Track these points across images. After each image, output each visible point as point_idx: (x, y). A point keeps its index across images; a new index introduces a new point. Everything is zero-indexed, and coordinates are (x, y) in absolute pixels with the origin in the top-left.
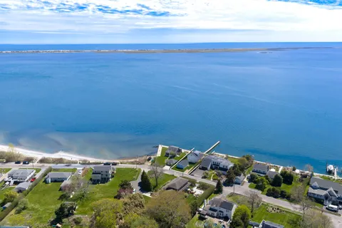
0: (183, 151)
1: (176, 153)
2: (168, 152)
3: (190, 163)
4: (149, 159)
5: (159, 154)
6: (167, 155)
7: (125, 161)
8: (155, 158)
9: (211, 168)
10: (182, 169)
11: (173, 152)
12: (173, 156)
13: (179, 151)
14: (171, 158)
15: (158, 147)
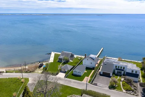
0: (75, 56)
1: (69, 58)
2: (61, 57)
3: (87, 68)
4: (40, 66)
5: (52, 60)
6: (60, 61)
7: (12, 69)
8: (47, 65)
9: (114, 73)
10: (80, 76)
11: (66, 58)
12: (67, 62)
13: (72, 56)
14: (64, 63)
15: (50, 54)
